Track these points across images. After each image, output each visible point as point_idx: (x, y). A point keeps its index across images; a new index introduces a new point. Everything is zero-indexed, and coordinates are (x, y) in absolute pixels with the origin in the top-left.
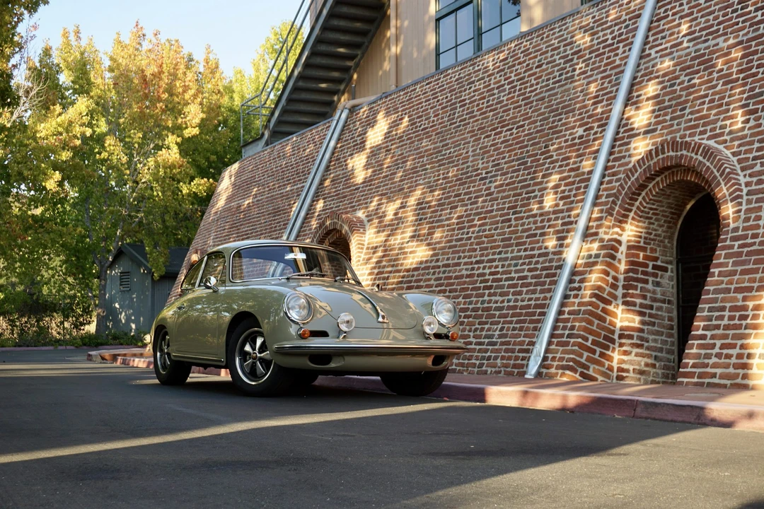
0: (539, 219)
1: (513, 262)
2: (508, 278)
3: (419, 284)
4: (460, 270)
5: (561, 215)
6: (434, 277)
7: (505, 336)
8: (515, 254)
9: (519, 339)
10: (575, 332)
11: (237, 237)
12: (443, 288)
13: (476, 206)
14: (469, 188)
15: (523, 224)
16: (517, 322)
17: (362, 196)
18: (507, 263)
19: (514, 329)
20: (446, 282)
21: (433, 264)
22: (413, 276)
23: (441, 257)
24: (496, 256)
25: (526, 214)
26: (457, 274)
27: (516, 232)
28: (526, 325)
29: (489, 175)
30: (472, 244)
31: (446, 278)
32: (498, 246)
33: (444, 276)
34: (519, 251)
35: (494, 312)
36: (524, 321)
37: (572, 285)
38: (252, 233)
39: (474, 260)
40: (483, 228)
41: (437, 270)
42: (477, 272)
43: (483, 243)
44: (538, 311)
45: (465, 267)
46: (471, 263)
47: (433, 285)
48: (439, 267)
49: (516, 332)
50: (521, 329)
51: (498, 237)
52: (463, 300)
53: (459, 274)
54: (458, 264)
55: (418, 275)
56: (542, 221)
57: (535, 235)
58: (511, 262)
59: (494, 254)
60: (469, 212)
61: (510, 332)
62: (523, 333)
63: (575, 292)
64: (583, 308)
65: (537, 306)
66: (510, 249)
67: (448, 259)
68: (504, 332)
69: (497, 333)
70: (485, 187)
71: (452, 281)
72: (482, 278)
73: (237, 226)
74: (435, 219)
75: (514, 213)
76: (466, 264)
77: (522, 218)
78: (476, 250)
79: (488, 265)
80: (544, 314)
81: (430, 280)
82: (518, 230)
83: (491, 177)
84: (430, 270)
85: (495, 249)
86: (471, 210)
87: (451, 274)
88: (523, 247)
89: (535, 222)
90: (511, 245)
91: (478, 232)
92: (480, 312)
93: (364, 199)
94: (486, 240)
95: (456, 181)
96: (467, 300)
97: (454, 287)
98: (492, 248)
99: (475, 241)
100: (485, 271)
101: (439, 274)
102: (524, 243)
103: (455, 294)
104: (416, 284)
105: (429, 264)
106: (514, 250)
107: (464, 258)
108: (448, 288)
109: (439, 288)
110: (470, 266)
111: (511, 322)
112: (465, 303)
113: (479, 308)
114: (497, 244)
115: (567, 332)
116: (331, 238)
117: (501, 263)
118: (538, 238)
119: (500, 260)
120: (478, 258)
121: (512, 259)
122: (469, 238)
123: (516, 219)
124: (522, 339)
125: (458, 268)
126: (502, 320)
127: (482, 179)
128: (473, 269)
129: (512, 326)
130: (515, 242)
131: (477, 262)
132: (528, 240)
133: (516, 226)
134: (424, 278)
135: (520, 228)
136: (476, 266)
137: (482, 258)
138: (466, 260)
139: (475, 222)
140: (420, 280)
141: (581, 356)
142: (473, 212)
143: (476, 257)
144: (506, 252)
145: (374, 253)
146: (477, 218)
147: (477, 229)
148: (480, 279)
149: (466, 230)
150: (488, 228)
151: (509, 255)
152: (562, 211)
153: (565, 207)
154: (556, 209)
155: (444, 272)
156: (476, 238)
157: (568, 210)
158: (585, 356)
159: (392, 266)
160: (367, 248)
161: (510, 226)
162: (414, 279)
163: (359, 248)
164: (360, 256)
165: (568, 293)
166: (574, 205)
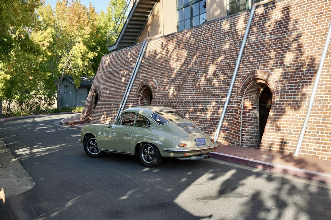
0: (215, 90)
1: (207, 103)
2: (206, 108)
4: (190, 104)
5: (222, 89)
6: (181, 105)
7: (206, 128)
8: (208, 101)
10: (228, 129)
11: (111, 83)
12: (184, 109)
13: (194, 82)
14: (191, 75)
15: (210, 91)
17: (155, 73)
18: (205, 103)
19: (208, 126)
21: (181, 101)
22: (174, 104)
23: (183, 99)
24: (201, 101)
25: (211, 87)
26: (189, 105)
27: (208, 93)
28: (212, 125)
29: (198, 72)
30: (193, 95)
31: (185, 106)
32: (202, 97)
33: (184, 105)
34: (209, 100)
35: (202, 120)
36: (212, 124)
37: (227, 113)
38: (116, 82)
39: (194, 101)
41: (182, 103)
42: (195, 105)
43: (197, 95)
44: (216, 121)
45: (191, 103)
47: (181, 108)
48: (183, 102)
49: (209, 127)
50: (211, 126)
51: (202, 94)
54: (189, 102)
55: (176, 104)
56: (216, 90)
57: (214, 95)
59: (201, 100)
61: (207, 127)
62: (211, 127)
63: (228, 116)
64: (230, 121)
65: (215, 119)
66: (206, 99)
67: (186, 100)
68: (205, 126)
69: (203, 127)
70: (197, 76)
71: (187, 107)
73: (110, 79)
74: (181, 85)
75: (207, 87)
76: (192, 102)
77: (210, 89)
78: (195, 98)
79: (199, 103)
80: (218, 122)
81: (180, 106)
83: (199, 73)
84: (180, 103)
86: (193, 83)
87: (187, 105)
88: (210, 99)
89: (214, 91)
90: (206, 97)
91: (195, 91)
93: (155, 75)
94: (198, 94)
95: (187, 72)
97: (188, 110)
98: (200, 98)
99: (195, 95)
100: (198, 105)
101: (183, 104)
102: (211, 97)
103: (188, 112)
105: (179, 101)
109: (183, 109)
110: (193, 103)
111: (207, 123)
112: (192, 115)
113: (197, 118)
115: (225, 129)
116: (145, 88)
117: (203, 103)
118: (215, 96)
119: (203, 102)
120: (196, 101)
121: (207, 102)
122: (192, 93)
123: (208, 89)
124: (211, 129)
125: (189, 103)
126: (204, 122)
127: (196, 73)
128: (194, 104)
129: (208, 125)
130: (208, 96)
131: (195, 102)
132: (212, 96)
133: (208, 91)
134: (178, 105)
135: (209, 92)
136: (195, 103)
138: (192, 101)
139: (194, 88)
140: (177, 106)
141: (230, 137)
142: (193, 84)
143: (195, 100)
144: (205, 100)
145: (160, 95)
146: (195, 86)
147: (195, 90)
148: (196, 108)
149: (191, 90)
150: (198, 90)
151: (206, 101)
152: (223, 88)
153: (224, 87)
154: (221, 87)
155: (184, 104)
156: (195, 93)
157: (225, 88)
158: (231, 137)
159: (167, 100)
160: (158, 93)
161: (206, 91)
162: (174, 105)
163: (155, 93)
164: (155, 95)
165: (226, 116)
166: (227, 86)
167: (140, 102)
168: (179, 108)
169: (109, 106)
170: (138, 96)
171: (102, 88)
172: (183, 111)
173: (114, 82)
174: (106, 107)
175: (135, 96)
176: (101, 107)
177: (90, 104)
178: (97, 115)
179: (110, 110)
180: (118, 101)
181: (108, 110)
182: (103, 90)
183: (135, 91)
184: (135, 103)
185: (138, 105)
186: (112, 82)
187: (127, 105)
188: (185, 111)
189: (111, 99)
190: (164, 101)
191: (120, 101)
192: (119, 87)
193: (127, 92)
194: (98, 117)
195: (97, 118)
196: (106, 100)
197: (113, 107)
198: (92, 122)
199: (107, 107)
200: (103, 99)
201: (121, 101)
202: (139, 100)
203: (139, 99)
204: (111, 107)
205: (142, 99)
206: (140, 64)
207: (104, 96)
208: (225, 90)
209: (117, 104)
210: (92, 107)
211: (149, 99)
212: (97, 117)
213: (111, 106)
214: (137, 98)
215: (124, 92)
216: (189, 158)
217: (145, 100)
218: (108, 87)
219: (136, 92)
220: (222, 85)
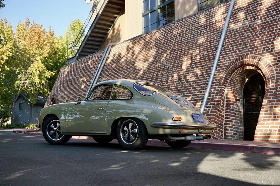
11: (69, 90)
13: (165, 78)
14: (162, 72)
17: (119, 75)
25: (186, 81)
27: (182, 87)
29: (170, 68)
34: (184, 94)
37: (207, 106)
38: (75, 89)
40: (169, 86)
51: (175, 89)
56: (193, 84)
57: (190, 88)
63: (209, 108)
64: (212, 114)
66: (180, 93)
70: (168, 72)
73: (69, 86)
75: (181, 81)
77: (184, 83)
86: (163, 80)
88: (186, 93)
89: (190, 84)
93: (119, 77)
95: (156, 70)
102: (186, 91)
106: (182, 93)
123: (182, 83)
127: (167, 69)
130: (182, 91)
132: (188, 90)
133: (182, 85)
135: (184, 86)
139: (165, 84)
145: (125, 95)
147: (166, 86)
150: (171, 86)
152: (201, 80)
153: (202, 79)
154: (198, 79)
157: (203, 80)
160: (123, 94)
161: (180, 85)
163: (119, 95)
164: (120, 97)
165: (206, 108)
166: (205, 78)
171: (60, 96)
173: (73, 89)
182: (61, 98)
186: (71, 89)
192: (79, 93)
206: (103, 69)
208: (204, 82)
218: (66, 94)
220: (200, 77)
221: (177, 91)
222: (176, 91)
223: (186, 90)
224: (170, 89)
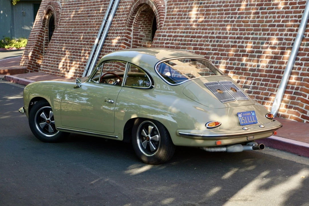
0: (277, 15)
1: (261, 41)
2: (258, 51)
3: (201, 47)
4: (228, 42)
5: (290, 15)
6: (211, 44)
7: (257, 88)
8: (262, 36)
9: (265, 92)
10: (299, 91)
12: (217, 52)
15: (266, 17)
16: (264, 80)
18: (257, 41)
19: (262, 84)
20: (218, 48)
21: (210, 35)
22: (197, 41)
23: (215, 31)
24: (250, 36)
25: (268, 11)
26: (225, 44)
27: (262, 21)
28: (269, 83)
30: (234, 25)
31: (219, 46)
32: (251, 30)
33: (217, 44)
34: (264, 34)
35: (250, 72)
36: (268, 80)
37: (297, 62)
39: (236, 36)
40: (241, 16)
41: (213, 40)
42: (238, 45)
43: (242, 26)
44: (277, 75)
45: (230, 40)
46: (234, 38)
47: (210, 49)
48: (214, 38)
49: (263, 87)
50: (266, 85)
51: (251, 24)
52: (230, 62)
53: (227, 44)
54: (226, 38)
55: (201, 41)
56: (279, 17)
57: (274, 26)
58: (260, 41)
59: (249, 34)
60: (232, 4)
61: (259, 86)
62: (267, 88)
63: (299, 66)
64: (304, 77)
65: (275, 72)
66: (259, 32)
67: (219, 33)
68: (256, 85)
69: (252, 85)
71: (222, 48)
72: (242, 49)
74: (211, 5)
75: (261, 9)
76: (231, 38)
77: (266, 13)
78: (237, 30)
79: (245, 40)
80: (280, 78)
81: (208, 45)
82: (264, 21)
84: (208, 39)
85: (249, 31)
87: (222, 44)
88: (267, 32)
89: (274, 17)
90: (259, 30)
91: (239, 18)
92: (241, 71)
94: (243, 24)
96: (232, 62)
97: (224, 52)
98: (247, 30)
99: (237, 24)
100: (243, 45)
101: (214, 42)
102: (268, 30)
103: (224, 57)
104: (199, 47)
105: (207, 35)
106: (261, 33)
107: (229, 34)
108: (220, 52)
109: (214, 52)
110: (234, 40)
111: (260, 80)
112: (231, 64)
113: (240, 68)
114: (250, 28)
115: (294, 91)
116: (143, 9)
117: (253, 41)
118: (276, 28)
119: (253, 38)
120: (239, 36)
121: (260, 39)
122: (233, 21)
123: (262, 13)
124: (266, 91)
125: (226, 40)
126: (254, 78)
128: (235, 42)
129: (260, 82)
130: (262, 28)
131: (238, 38)
132: (270, 28)
133: (262, 17)
134: (205, 43)
135: (265, 20)
136: (238, 40)
137: (241, 36)
138: (231, 35)
139: (236, 11)
140: (202, 45)
141: (302, 106)
142: (235, 4)
143: (237, 34)
144: (256, 34)
145: (171, 22)
146: (237, 8)
147: (237, 16)
148: (240, 49)
149: (230, 15)
150: (244, 16)
151: (258, 36)
152: (291, 12)
153: (293, 10)
154: (287, 10)
155: (217, 41)
156: (237, 22)
157: (295, 12)
158: (304, 106)
159: (184, 33)
160: (167, 18)
161: (258, 17)
162: (198, 43)
163: (161, 18)
164: (162, 23)
165: (295, 66)
166: (298, 10)
167: (134, 35)
168: (207, 49)
169: (74, 41)
170: (130, 24)
171: (61, 6)
172: (215, 54)
174: (69, 43)
175: (123, 23)
176: (60, 43)
177: (39, 36)
178: (52, 58)
179: (76, 49)
180: (92, 33)
181: (73, 49)
182: (63, 10)
183: (123, 15)
184: (124, 38)
185: (129, 40)
187: (108, 39)
188: (218, 54)
189: (78, 27)
190: (179, 34)
191: (95, 33)
192: (94, 5)
193: (109, 15)
194: (54, 61)
195: (52, 63)
196: (70, 30)
197: (81, 44)
198: (43, 70)
199: (72, 44)
200: (64, 27)
201: (97, 33)
202: (131, 30)
203: (132, 28)
204: (78, 44)
205: (136, 29)
207: (65, 22)
208: (295, 17)
209: (90, 38)
210: (42, 42)
211: (151, 29)
212: (52, 61)
213: (77, 41)
214: (127, 28)
215: (104, 16)
216: (224, 149)
217: (142, 31)
218: (72, 4)
219: (125, 16)
220: (291, 7)
221: (254, 28)
222: (252, 28)
223: (267, 28)
224: (243, 22)
